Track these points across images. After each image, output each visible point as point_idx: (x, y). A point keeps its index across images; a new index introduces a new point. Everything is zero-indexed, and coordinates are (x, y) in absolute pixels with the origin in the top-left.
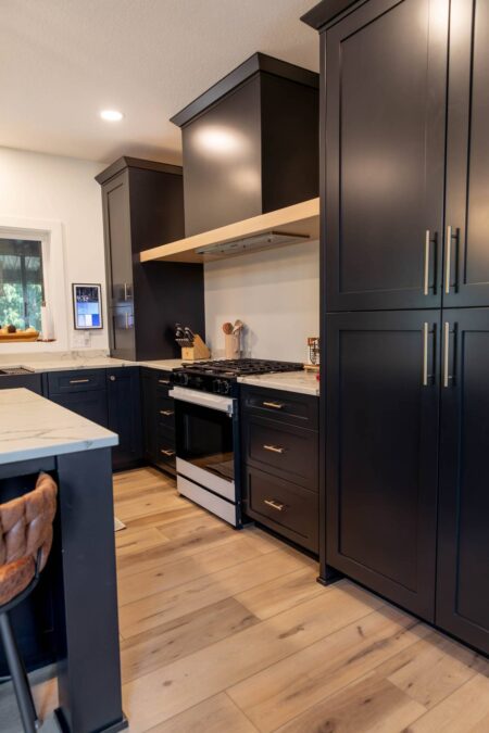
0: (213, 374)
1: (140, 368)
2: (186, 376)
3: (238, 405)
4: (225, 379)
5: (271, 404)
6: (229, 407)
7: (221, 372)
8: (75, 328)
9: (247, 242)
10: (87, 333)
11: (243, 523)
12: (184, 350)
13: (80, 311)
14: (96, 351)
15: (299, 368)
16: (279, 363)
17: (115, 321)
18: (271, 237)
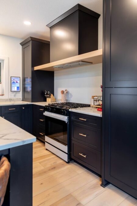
0: (59, 108)
1: (33, 105)
2: (50, 108)
3: (69, 119)
4: (65, 110)
5: (82, 119)
6: (66, 119)
7: (62, 107)
8: (11, 91)
9: (71, 65)
10: (15, 93)
11: (70, 161)
12: (47, 99)
13: (13, 85)
14: (17, 99)
15: (89, 106)
16: (81, 104)
17: (24, 89)
18: (80, 63)
